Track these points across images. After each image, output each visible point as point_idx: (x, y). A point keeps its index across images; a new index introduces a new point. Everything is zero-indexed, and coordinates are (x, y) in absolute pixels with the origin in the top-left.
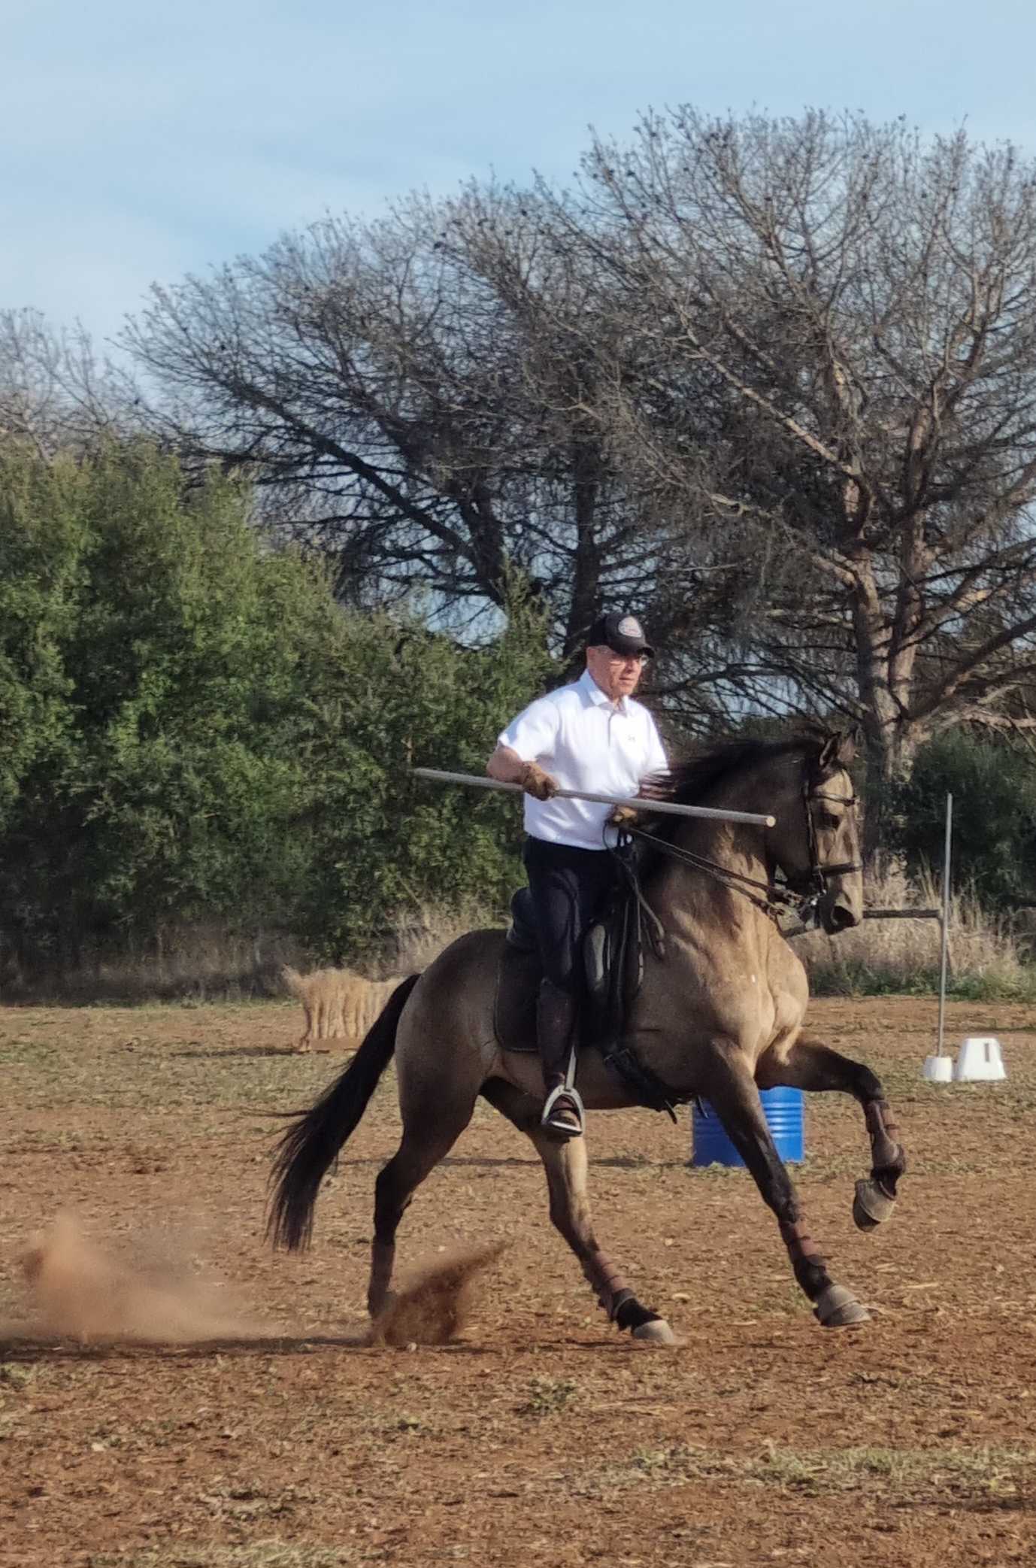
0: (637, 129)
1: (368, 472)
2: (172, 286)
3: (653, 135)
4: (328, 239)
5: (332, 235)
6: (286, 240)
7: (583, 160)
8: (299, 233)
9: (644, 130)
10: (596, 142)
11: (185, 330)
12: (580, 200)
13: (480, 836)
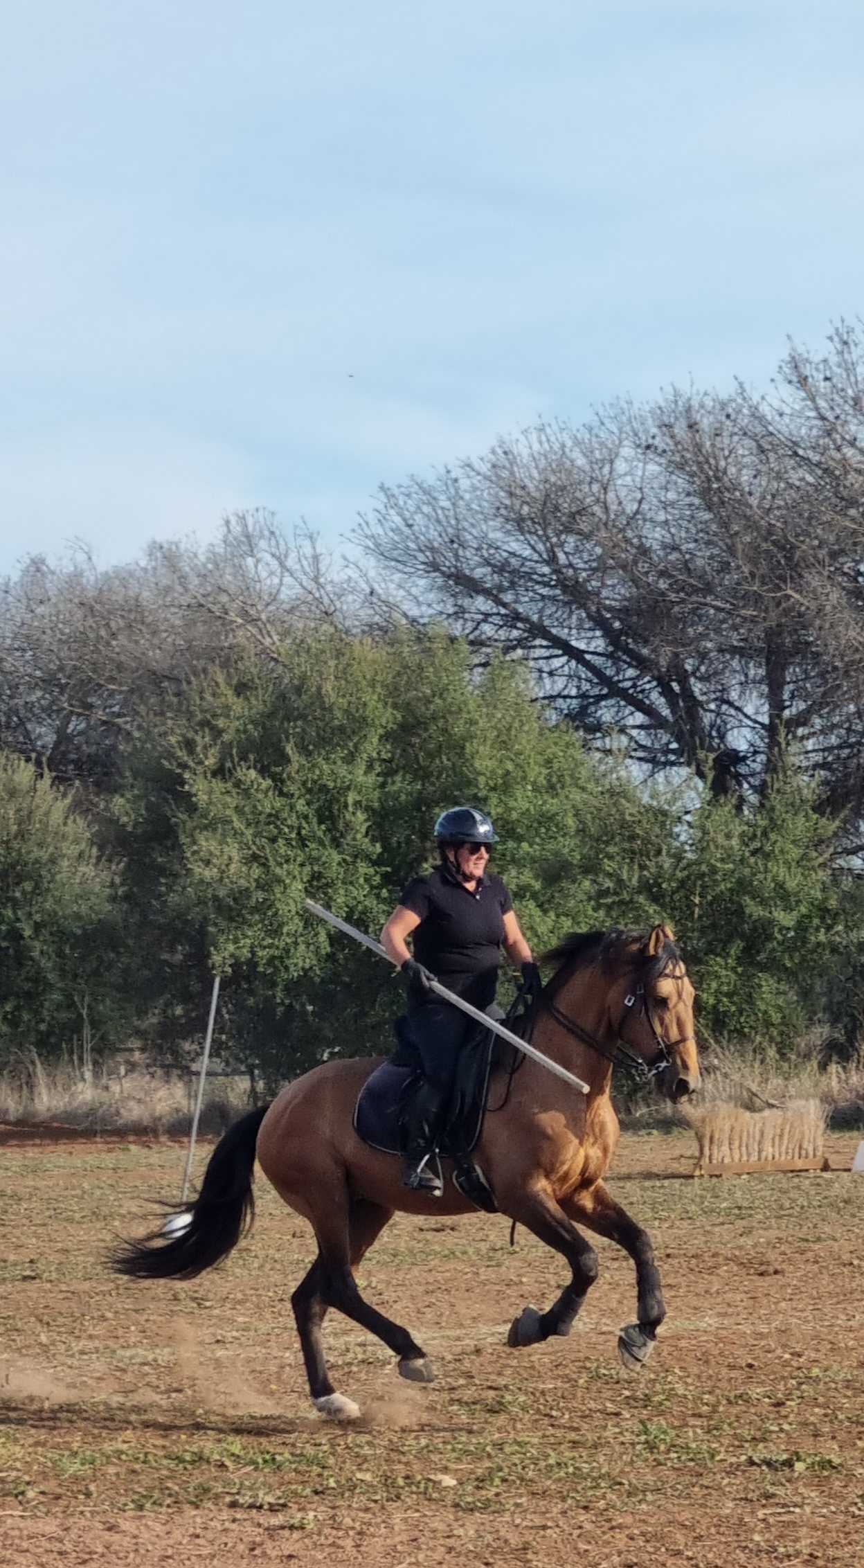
0: (831, 338)
1: (576, 655)
2: (400, 486)
3: (846, 343)
4: (541, 442)
5: (544, 438)
6: (502, 443)
7: (780, 367)
8: (514, 437)
9: (836, 339)
10: (794, 349)
11: (410, 526)
12: (776, 404)
13: (764, 983)
